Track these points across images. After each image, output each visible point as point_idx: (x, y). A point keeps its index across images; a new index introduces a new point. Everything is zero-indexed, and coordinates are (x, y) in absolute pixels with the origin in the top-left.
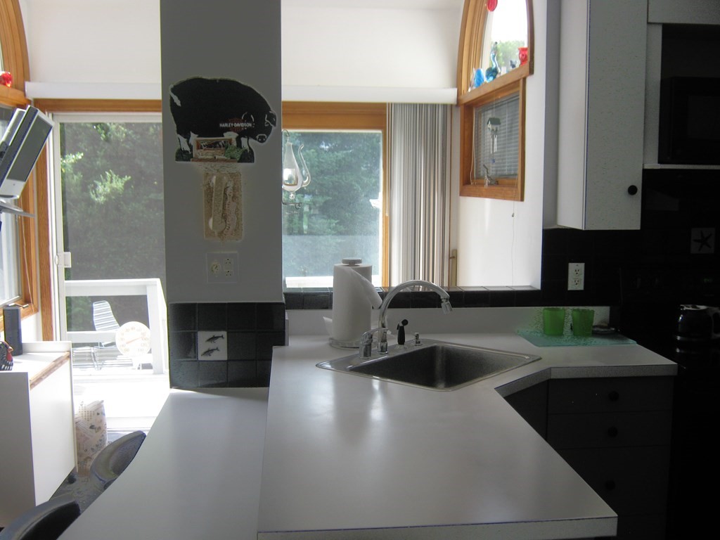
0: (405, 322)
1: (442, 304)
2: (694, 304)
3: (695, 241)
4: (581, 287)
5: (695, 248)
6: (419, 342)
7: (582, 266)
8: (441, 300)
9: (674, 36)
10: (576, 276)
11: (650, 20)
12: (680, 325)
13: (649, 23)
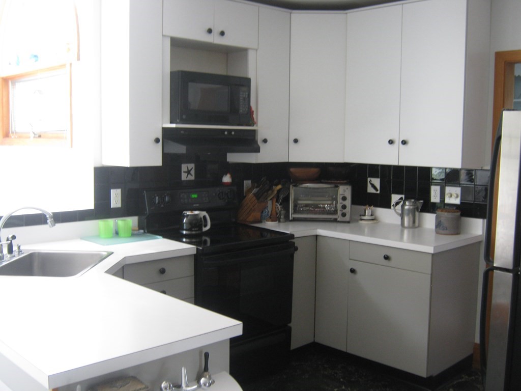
0: (14, 237)
1: (48, 221)
2: (192, 210)
3: (184, 172)
4: (119, 205)
5: (184, 177)
6: (21, 251)
7: (119, 191)
8: (47, 218)
9: (178, 45)
10: (116, 198)
11: (164, 34)
12: (185, 225)
13: (163, 36)
